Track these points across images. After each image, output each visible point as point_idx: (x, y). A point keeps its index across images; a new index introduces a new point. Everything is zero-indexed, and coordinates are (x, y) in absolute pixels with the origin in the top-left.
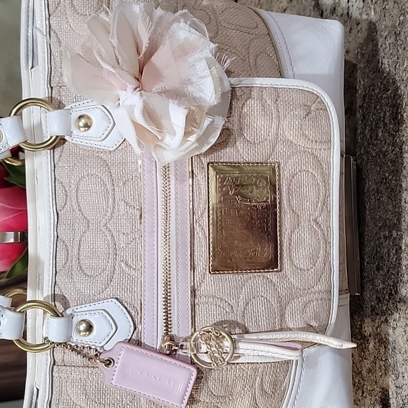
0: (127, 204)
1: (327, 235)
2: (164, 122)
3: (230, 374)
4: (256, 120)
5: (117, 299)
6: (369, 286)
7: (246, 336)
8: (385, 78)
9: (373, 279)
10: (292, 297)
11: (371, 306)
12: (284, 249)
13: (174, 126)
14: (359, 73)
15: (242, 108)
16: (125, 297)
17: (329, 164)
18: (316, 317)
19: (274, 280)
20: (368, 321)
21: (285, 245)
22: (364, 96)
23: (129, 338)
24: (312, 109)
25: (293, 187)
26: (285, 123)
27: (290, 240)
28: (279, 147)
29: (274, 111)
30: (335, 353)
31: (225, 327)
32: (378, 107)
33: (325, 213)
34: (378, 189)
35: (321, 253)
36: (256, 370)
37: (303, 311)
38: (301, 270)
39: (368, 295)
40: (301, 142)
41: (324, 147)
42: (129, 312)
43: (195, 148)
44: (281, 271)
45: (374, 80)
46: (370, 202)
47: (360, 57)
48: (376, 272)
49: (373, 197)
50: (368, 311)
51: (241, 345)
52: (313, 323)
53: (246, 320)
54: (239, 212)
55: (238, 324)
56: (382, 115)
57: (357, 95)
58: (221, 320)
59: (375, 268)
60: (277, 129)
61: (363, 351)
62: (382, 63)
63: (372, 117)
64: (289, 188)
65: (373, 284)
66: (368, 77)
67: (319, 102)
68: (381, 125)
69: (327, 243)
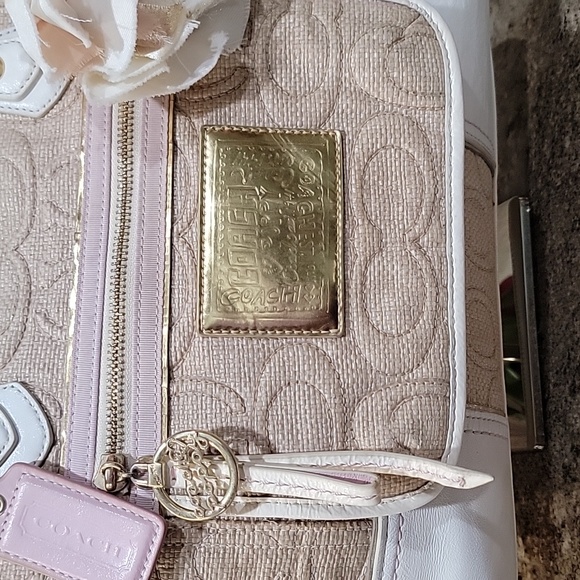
0: (56, 208)
1: (440, 270)
2: (105, 28)
3: (242, 543)
4: (297, 51)
5: (23, 384)
6: (558, 429)
7: (268, 458)
8: (571, 45)
9: (565, 414)
10: (367, 388)
11: (564, 467)
12: (352, 291)
13: (120, 30)
14: (530, 55)
15: (272, 30)
16: (39, 379)
17: (441, 138)
18: (417, 430)
19: (330, 353)
20: (558, 496)
21: (353, 286)
22: (539, 89)
23: (41, 459)
24: (406, 32)
25: (370, 178)
26: (353, 58)
27: (363, 275)
28: (343, 103)
29: (331, 35)
30: (469, 522)
31: (228, 442)
32: (562, 99)
33: (434, 228)
34: (566, 244)
35: (428, 304)
36: (295, 539)
37: (390, 417)
38: (385, 335)
39: (558, 447)
40: (386, 94)
41: (429, 103)
42: (43, 408)
43: (163, 74)
44: (344, 335)
45: (553, 55)
46: (555, 272)
47: (530, 26)
48: (569, 399)
49: (559, 261)
50: (559, 477)
51: (255, 473)
52: (411, 443)
53: (270, 428)
54: (260, 217)
55: (254, 435)
56: (569, 109)
57: (528, 91)
58: (219, 425)
59: (567, 391)
60: (340, 69)
61: (552, 558)
62: (565, 22)
63: (553, 119)
64: (362, 179)
65: (565, 423)
66: (545, 53)
67: (421, 23)
68: (568, 127)
69: (440, 286)
